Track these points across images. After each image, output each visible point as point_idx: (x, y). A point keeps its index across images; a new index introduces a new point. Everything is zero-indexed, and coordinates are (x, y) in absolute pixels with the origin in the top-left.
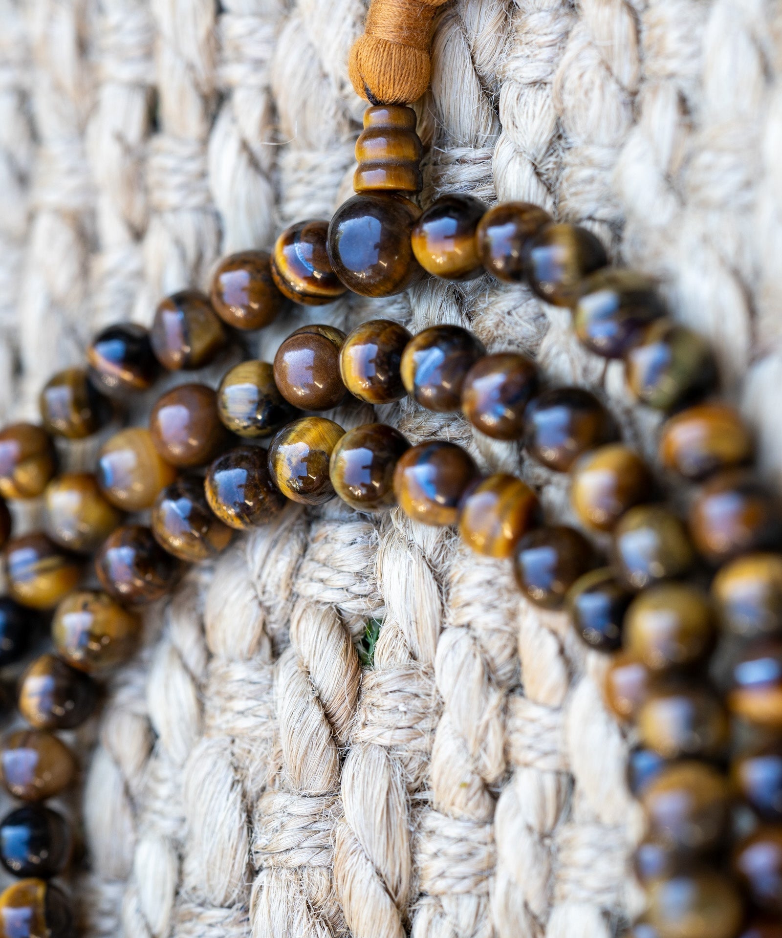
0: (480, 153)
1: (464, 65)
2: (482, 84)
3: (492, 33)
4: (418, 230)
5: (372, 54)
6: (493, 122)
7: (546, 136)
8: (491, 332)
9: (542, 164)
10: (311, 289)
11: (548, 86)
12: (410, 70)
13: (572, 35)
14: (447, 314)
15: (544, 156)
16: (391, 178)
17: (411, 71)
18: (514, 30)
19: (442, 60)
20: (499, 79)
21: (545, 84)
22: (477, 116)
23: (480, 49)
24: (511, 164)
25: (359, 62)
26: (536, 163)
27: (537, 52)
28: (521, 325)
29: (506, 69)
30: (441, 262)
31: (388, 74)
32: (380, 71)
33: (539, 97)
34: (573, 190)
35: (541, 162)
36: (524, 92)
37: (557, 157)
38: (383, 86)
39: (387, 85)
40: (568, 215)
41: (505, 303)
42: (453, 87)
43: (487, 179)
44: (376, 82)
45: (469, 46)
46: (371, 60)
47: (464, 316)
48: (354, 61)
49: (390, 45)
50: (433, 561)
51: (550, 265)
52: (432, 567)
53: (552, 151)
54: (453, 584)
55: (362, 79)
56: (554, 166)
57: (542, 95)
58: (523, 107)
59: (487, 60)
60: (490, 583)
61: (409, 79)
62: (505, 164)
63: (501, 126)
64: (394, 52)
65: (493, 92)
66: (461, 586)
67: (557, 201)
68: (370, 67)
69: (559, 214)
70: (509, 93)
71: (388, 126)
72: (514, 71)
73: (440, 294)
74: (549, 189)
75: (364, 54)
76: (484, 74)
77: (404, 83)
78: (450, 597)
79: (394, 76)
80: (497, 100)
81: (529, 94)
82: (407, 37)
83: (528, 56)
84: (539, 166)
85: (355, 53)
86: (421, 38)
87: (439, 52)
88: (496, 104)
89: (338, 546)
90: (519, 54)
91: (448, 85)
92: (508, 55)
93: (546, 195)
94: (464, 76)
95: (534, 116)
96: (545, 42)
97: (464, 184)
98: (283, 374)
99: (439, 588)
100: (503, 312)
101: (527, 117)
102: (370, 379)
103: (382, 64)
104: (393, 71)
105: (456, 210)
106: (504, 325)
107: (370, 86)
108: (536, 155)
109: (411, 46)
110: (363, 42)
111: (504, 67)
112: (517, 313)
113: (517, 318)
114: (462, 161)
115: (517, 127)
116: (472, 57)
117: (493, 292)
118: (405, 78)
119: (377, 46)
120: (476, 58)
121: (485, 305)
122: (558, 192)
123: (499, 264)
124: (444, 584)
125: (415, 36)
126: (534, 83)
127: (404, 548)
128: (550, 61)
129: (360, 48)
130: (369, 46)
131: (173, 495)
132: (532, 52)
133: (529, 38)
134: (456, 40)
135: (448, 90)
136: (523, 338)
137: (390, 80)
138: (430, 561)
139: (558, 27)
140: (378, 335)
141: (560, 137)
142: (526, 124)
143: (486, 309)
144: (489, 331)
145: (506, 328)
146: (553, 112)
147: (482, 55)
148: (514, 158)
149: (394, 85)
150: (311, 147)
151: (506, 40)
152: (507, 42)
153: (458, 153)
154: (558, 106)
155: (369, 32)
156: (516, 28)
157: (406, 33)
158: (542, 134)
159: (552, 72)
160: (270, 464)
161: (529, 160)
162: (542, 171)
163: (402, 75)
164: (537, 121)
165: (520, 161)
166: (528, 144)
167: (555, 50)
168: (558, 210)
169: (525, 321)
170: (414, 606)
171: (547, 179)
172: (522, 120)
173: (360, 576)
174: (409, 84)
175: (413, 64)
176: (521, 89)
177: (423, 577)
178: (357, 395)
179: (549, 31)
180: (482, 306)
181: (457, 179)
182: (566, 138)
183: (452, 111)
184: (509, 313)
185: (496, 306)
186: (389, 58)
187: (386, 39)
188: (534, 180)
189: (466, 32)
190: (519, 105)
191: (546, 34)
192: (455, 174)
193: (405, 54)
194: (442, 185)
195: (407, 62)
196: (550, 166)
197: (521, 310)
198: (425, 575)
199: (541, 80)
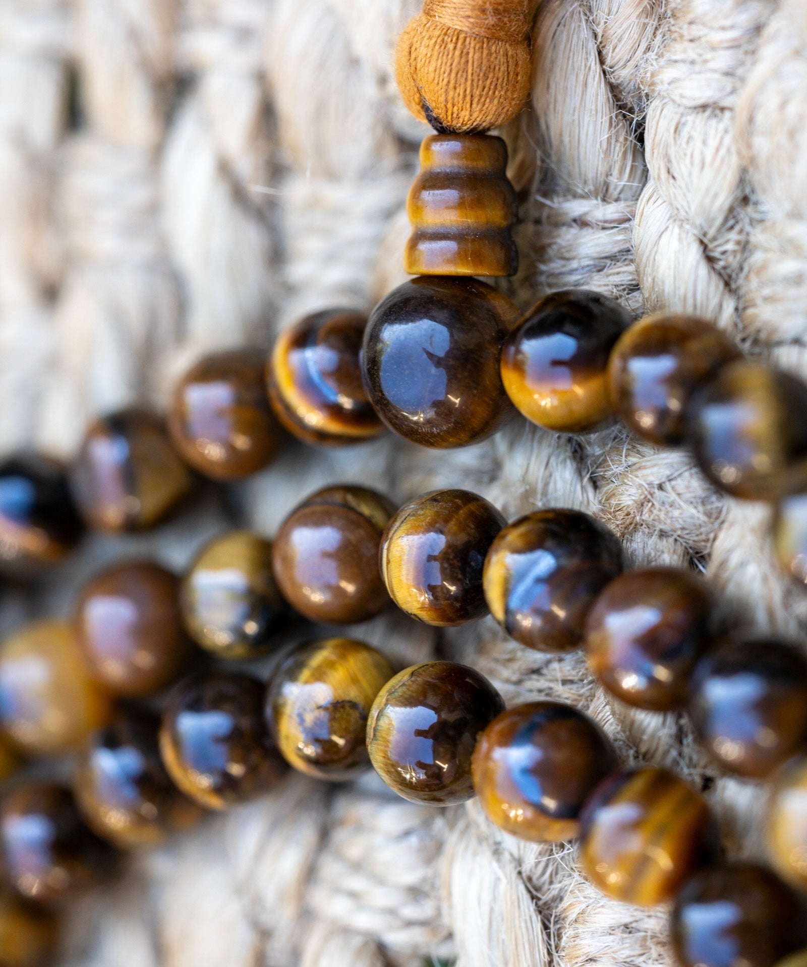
0: (611, 211)
1: (586, 66)
2: (615, 96)
3: (633, 18)
4: (512, 349)
5: (436, 54)
6: (634, 160)
7: (723, 199)
8: (632, 515)
9: (716, 243)
10: (334, 427)
11: (727, 114)
12: (498, 79)
13: (768, 31)
14: (557, 476)
15: (719, 230)
16: (467, 259)
17: (500, 81)
18: (669, 13)
19: (549, 56)
20: (643, 94)
21: (722, 109)
22: (607, 152)
23: (614, 43)
24: (666, 236)
25: (414, 64)
26: (706, 241)
27: (709, 55)
28: (680, 508)
29: (657, 79)
30: (549, 405)
31: (462, 86)
32: (449, 82)
33: (712, 132)
34: (767, 291)
35: (714, 239)
36: (687, 121)
37: (741, 231)
38: (453, 106)
39: (460, 105)
40: (758, 331)
41: (655, 469)
42: (568, 100)
43: (625, 255)
44: (442, 99)
45: (595, 36)
46: (433, 65)
47: (586, 480)
48: (405, 60)
49: (465, 38)
50: (534, 878)
51: (734, 438)
52: (534, 890)
53: (731, 222)
54: (568, 921)
55: (419, 91)
56: (736, 248)
57: (717, 129)
58: (684, 145)
59: (625, 59)
60: (627, 928)
61: (497, 93)
62: (655, 238)
63: (646, 172)
64: (471, 51)
65: (633, 113)
66: (581, 929)
67: (741, 306)
68: (432, 75)
69: (745, 328)
70: (661, 120)
71: (461, 171)
72: (669, 84)
73: (545, 443)
74: (727, 284)
75: (422, 51)
76: (619, 81)
77: (488, 100)
78: (563, 943)
79: (472, 90)
80: (641, 125)
81: (696, 124)
82: (493, 26)
83: (693, 62)
84: (710, 246)
85: (406, 47)
86: (516, 25)
87: (545, 40)
88: (639, 131)
89: (378, 840)
90: (678, 57)
91: (560, 98)
92: (660, 56)
93: (723, 294)
94: (585, 84)
95: (703, 164)
96: (722, 41)
97: (586, 262)
98: (288, 561)
99: (546, 927)
100: (650, 484)
101: (692, 164)
102: (431, 589)
103: (451, 70)
104: (469, 83)
105: (575, 321)
106: (653, 504)
107: (431, 104)
108: (706, 228)
109: (498, 39)
110: (420, 30)
111: (652, 76)
112: (673, 488)
113: (673, 496)
114: (582, 223)
115: (674, 178)
116: (600, 53)
117: (634, 447)
118: (491, 93)
119: (443, 40)
120: (607, 54)
121: (620, 469)
122: (742, 292)
123: (647, 421)
124: (552, 920)
125: (506, 24)
126: (704, 107)
127: (485, 857)
128: (729, 74)
129: (415, 39)
130: (430, 38)
131: (111, 742)
132: (700, 55)
133: (696, 31)
134: (573, 25)
135: (559, 107)
136: (683, 529)
137: (465, 96)
138: (530, 879)
139: (744, 18)
140: (447, 521)
141: (745, 200)
142: (690, 174)
143: (623, 475)
144: (628, 514)
145: (655, 512)
146: (734, 161)
147: (617, 50)
148: (670, 229)
149: (471, 104)
150: (331, 175)
151: (656, 29)
152: (658, 33)
153: (575, 208)
154: (744, 151)
155: (428, 13)
156: (672, 11)
157: (491, 20)
158: (716, 196)
159: (734, 91)
160: (269, 711)
161: (694, 235)
162: (716, 254)
163: (484, 88)
164: (708, 173)
165: (680, 234)
166: (693, 208)
167: (740, 54)
168: (742, 321)
169: (686, 502)
170: (504, 952)
171: (725, 268)
172: (683, 167)
173: (416, 893)
174: (496, 101)
175: (502, 69)
176: (682, 115)
177: (519, 906)
178: (411, 614)
179: (728, 23)
180: (616, 469)
181: (573, 254)
182: (756, 203)
183: (566, 139)
184: (661, 487)
185: (639, 473)
186: (463, 60)
187: (459, 28)
188: (703, 269)
189: (590, 10)
190: (679, 142)
191: (723, 29)
192: (571, 245)
193: (489, 54)
194: (550, 260)
195: (492, 67)
196: (730, 246)
197: (680, 484)
198: (521, 904)
199: (715, 103)
